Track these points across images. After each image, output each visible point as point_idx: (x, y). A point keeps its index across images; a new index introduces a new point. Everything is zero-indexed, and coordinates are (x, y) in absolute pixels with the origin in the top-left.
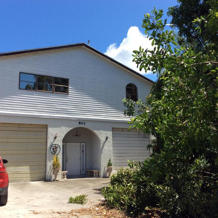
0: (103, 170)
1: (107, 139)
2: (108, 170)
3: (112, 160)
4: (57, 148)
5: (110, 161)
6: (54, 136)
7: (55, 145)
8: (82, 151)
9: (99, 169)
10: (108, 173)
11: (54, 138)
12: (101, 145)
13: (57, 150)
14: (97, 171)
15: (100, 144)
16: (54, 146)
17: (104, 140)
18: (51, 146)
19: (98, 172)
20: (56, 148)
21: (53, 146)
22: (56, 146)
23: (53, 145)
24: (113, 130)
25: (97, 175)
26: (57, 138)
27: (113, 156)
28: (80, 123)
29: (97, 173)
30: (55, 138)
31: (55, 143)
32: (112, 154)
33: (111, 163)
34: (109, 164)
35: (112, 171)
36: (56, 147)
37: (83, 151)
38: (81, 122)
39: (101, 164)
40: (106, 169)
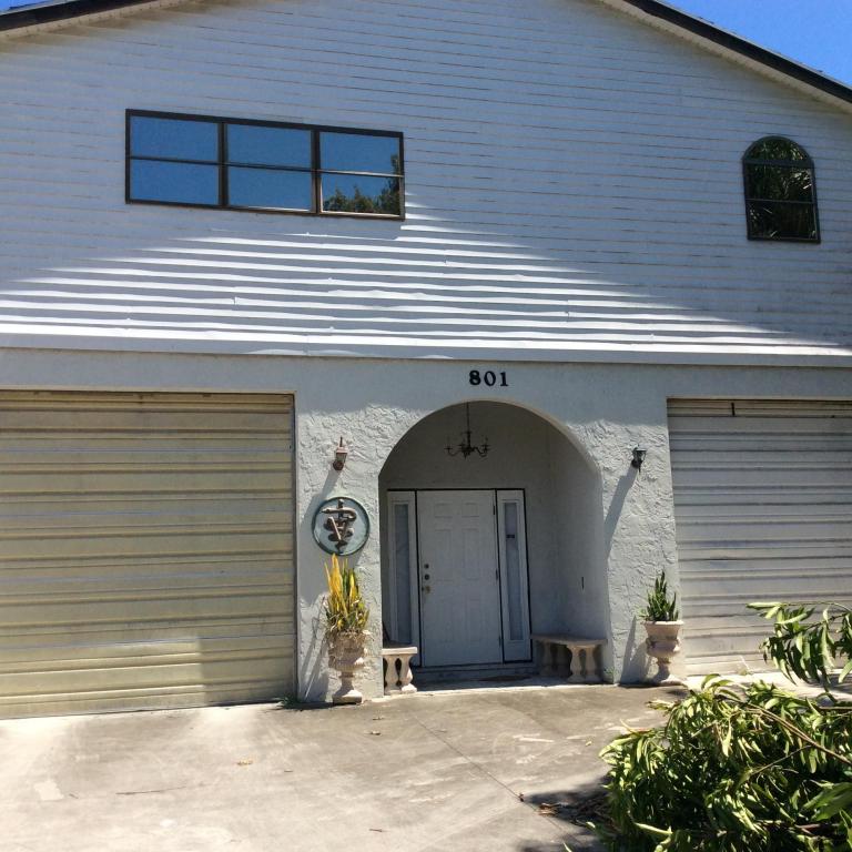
0: (626, 638)
1: (636, 464)
2: (653, 644)
3: (677, 583)
4: (348, 522)
5: (661, 588)
6: (332, 457)
7: (341, 505)
8: (508, 536)
9: (600, 638)
10: (655, 660)
11: (329, 466)
12: (607, 501)
13: (350, 534)
14: (589, 646)
15: (601, 492)
16: (333, 508)
17: (623, 472)
18: (318, 511)
19: (598, 653)
20: (345, 520)
21: (328, 512)
22: (344, 508)
23: (326, 502)
24: (673, 412)
25: (591, 665)
26: (348, 463)
27: (680, 561)
28: (474, 378)
29: (589, 656)
30: (338, 465)
31: (339, 492)
32: (670, 546)
33: (669, 599)
34: (660, 610)
35: (677, 648)
36: (341, 513)
37: (511, 537)
38: (481, 371)
39: (612, 605)
40: (642, 636)
